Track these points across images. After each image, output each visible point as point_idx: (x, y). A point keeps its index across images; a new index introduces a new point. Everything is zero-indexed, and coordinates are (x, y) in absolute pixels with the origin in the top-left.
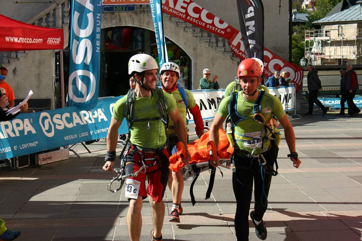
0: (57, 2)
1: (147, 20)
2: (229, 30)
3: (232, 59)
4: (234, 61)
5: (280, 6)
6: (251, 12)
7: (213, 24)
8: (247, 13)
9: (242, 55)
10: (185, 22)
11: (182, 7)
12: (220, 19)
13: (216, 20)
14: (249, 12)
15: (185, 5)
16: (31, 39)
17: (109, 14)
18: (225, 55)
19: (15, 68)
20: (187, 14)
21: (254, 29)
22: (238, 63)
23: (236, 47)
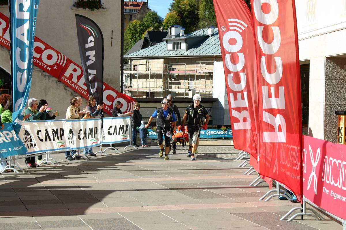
3: (65, 89)
4: (68, 91)
5: (112, 38)
6: (91, 42)
8: (87, 43)
9: (74, 86)
14: (89, 41)
18: (59, 85)
21: (94, 59)
22: (72, 93)
23: (68, 78)
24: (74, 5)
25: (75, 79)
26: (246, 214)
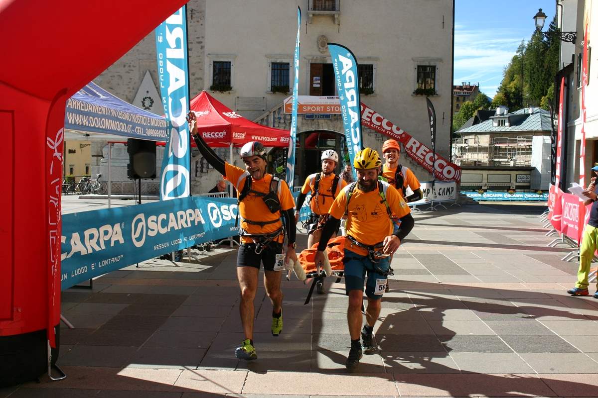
0: (270, 110)
1: (340, 126)
2: (404, 136)
3: (405, 158)
4: (408, 160)
5: (443, 118)
7: (391, 131)
9: (414, 155)
10: (369, 128)
11: (368, 117)
12: (397, 127)
13: (394, 127)
15: (370, 115)
16: (269, 138)
17: (310, 121)
19: (236, 161)
20: (371, 122)
22: (410, 162)
23: (409, 149)
24: (414, 93)
25: (414, 150)
26: (535, 255)
